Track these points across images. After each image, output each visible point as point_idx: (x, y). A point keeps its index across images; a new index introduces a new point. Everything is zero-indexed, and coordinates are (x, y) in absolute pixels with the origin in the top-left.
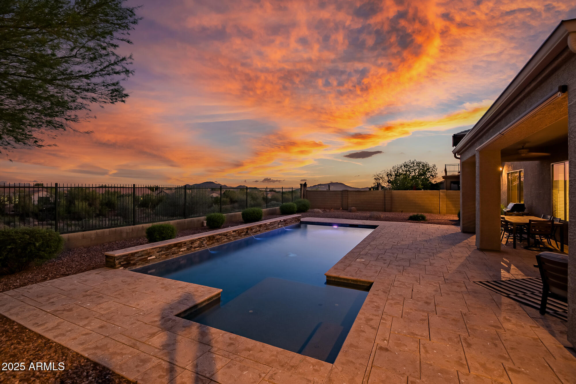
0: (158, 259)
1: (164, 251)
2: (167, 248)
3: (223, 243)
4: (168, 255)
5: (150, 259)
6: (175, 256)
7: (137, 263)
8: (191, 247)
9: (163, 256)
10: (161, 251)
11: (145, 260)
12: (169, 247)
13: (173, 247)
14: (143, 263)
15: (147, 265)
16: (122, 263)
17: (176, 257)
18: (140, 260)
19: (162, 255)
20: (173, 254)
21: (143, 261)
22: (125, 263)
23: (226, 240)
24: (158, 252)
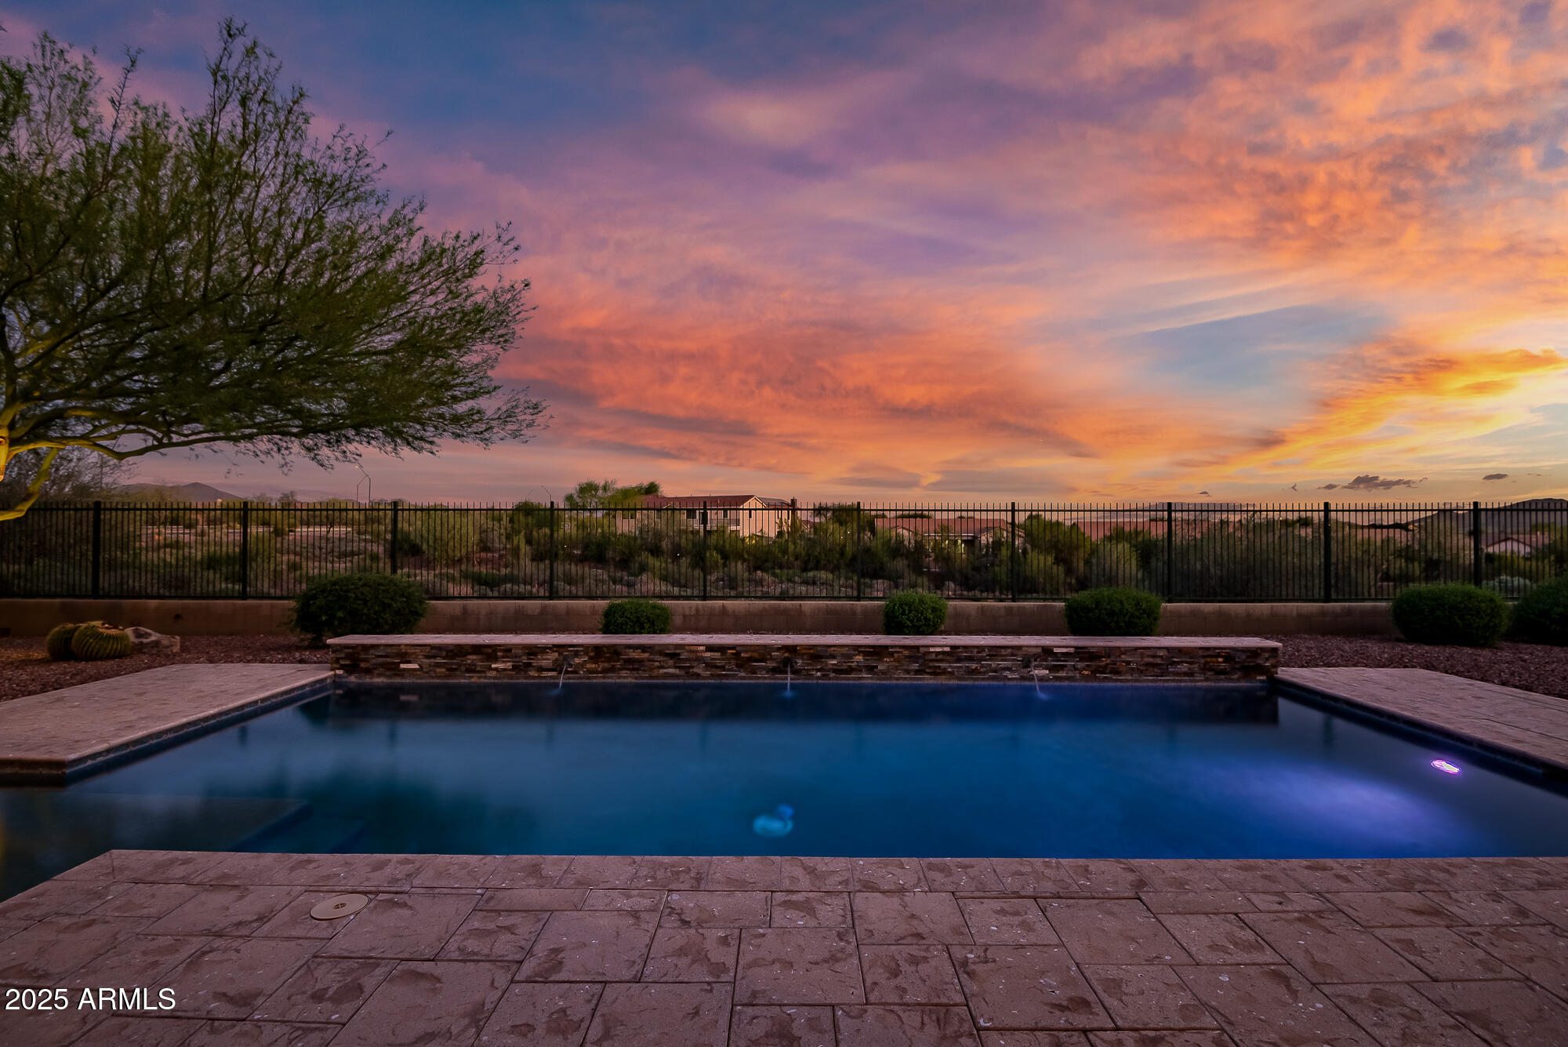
0: (427, 673)
1: (444, 658)
2: (452, 651)
3: (657, 677)
4: (456, 669)
5: (404, 669)
6: (475, 679)
7: (375, 669)
9: (438, 670)
10: (435, 657)
11: (394, 670)
12: (459, 651)
13: (470, 654)
14: (388, 673)
15: (398, 680)
16: (342, 662)
17: (478, 681)
18: (382, 665)
19: (438, 665)
20: (468, 671)
21: (389, 669)
22: (348, 662)
23: (671, 671)
24: (427, 657)
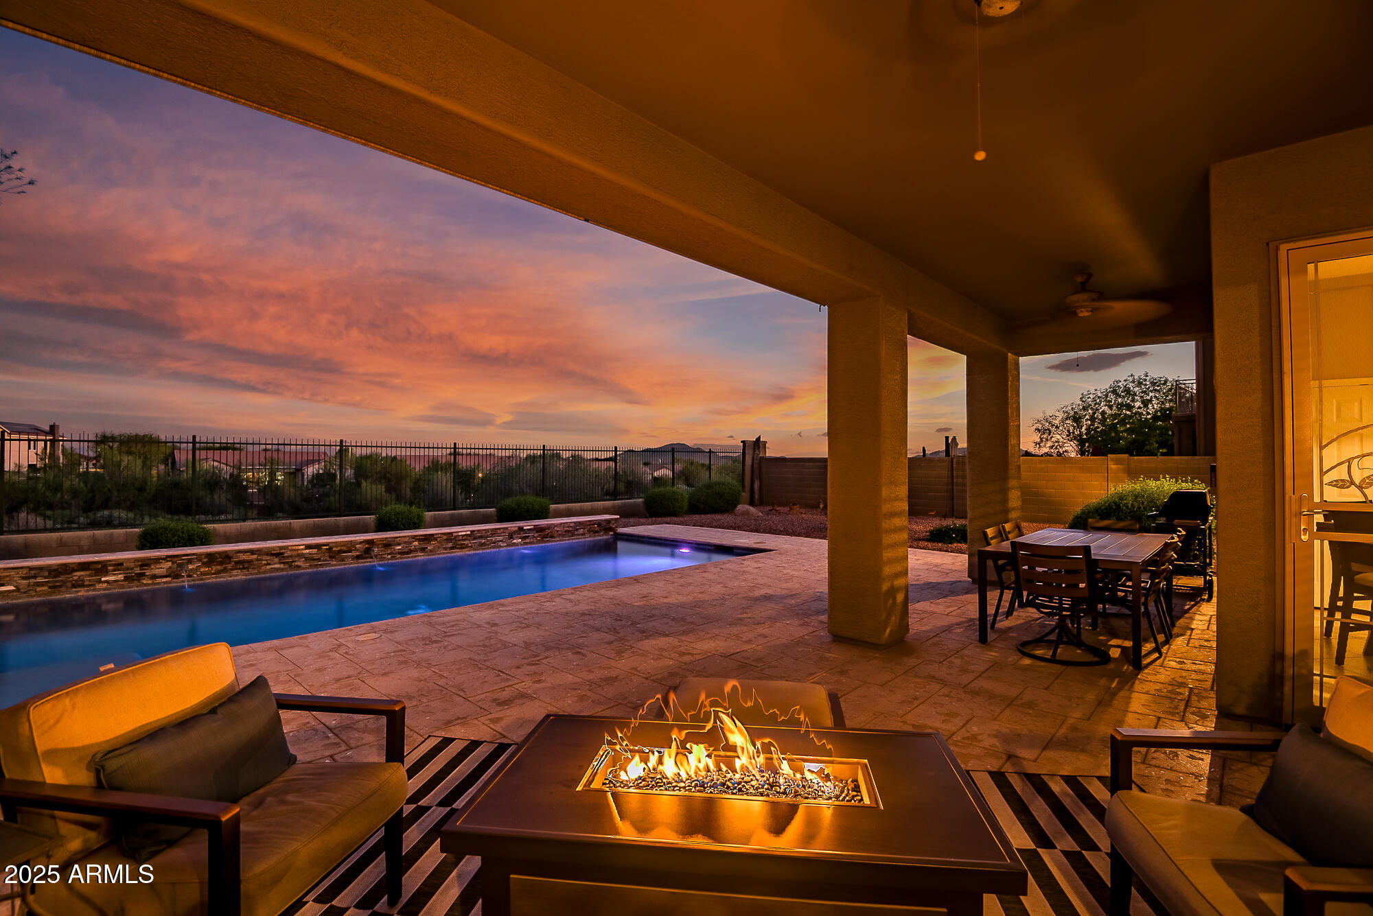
0: (25, 593)
1: (46, 578)
2: (55, 571)
4: (60, 586)
6: (82, 593)
8: (143, 575)
9: (40, 589)
10: (34, 577)
12: (63, 570)
13: (78, 571)
17: (85, 594)
19: (39, 586)
20: (76, 586)
24: (24, 578)
